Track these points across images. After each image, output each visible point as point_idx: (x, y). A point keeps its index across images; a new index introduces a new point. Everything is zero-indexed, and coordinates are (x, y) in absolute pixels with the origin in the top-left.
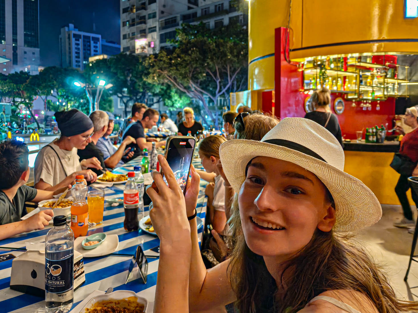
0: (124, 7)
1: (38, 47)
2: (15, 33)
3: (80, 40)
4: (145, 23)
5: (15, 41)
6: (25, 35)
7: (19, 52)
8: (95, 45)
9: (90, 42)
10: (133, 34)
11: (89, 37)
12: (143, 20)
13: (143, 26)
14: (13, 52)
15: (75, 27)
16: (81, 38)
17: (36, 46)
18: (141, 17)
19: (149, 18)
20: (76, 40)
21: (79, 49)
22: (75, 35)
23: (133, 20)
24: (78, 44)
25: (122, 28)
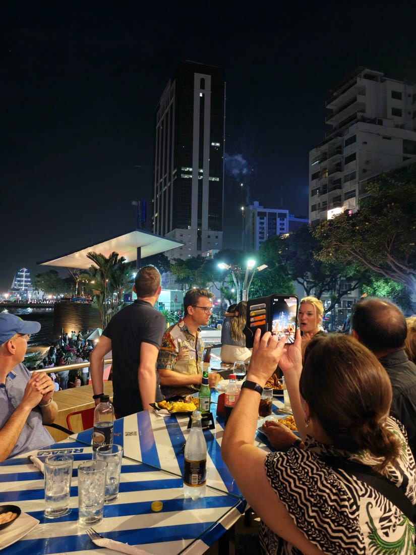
0: (313, 173)
1: (221, 231)
2: (200, 217)
3: (265, 218)
4: (340, 188)
5: (200, 225)
6: (210, 218)
7: (203, 236)
8: (281, 222)
9: (276, 219)
10: (325, 203)
11: (275, 214)
12: (337, 184)
13: (337, 192)
14: (197, 237)
15: (260, 205)
16: (266, 216)
17: (219, 230)
18: (335, 181)
19: (346, 181)
20: (260, 219)
21: (263, 228)
22: (260, 214)
23: (325, 186)
24: (262, 223)
25: (310, 198)
